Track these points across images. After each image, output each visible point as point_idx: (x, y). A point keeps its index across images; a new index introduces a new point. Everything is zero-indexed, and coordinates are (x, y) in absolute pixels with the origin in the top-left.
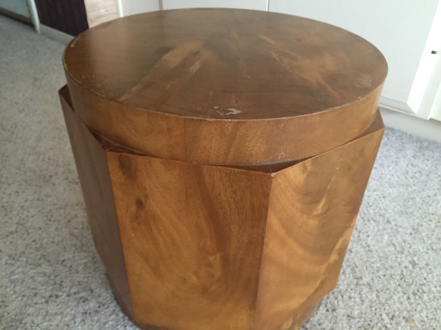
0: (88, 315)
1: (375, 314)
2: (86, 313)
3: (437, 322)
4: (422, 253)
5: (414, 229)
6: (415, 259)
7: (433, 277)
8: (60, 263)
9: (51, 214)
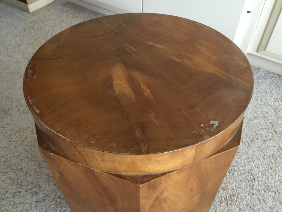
0: (39, 203)
2: (38, 201)
3: (241, 189)
7: (241, 161)
8: (19, 170)
9: (11, 137)
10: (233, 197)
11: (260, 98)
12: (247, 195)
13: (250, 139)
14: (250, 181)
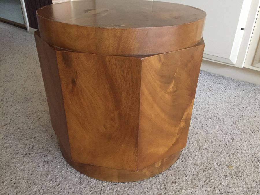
0: (47, 163)
1: (210, 163)
3: (245, 168)
4: (238, 134)
5: (234, 123)
6: (234, 137)
7: (244, 146)
8: (32, 138)
9: (29, 115)
10: (237, 173)
11: (258, 103)
12: (252, 172)
13: (251, 131)
14: (254, 162)
